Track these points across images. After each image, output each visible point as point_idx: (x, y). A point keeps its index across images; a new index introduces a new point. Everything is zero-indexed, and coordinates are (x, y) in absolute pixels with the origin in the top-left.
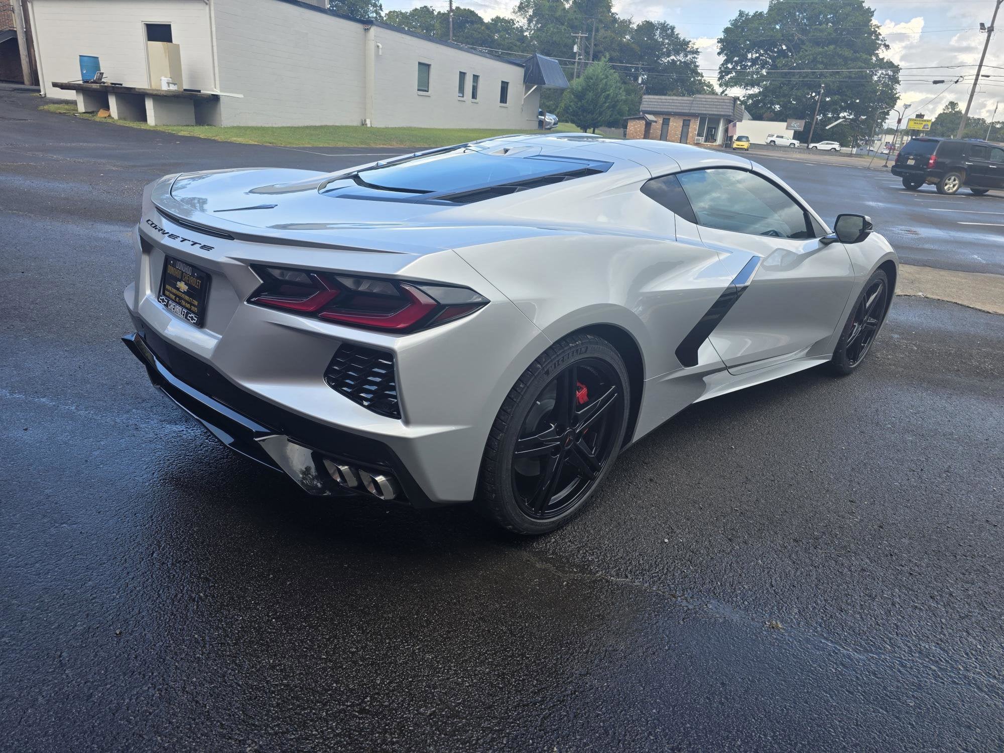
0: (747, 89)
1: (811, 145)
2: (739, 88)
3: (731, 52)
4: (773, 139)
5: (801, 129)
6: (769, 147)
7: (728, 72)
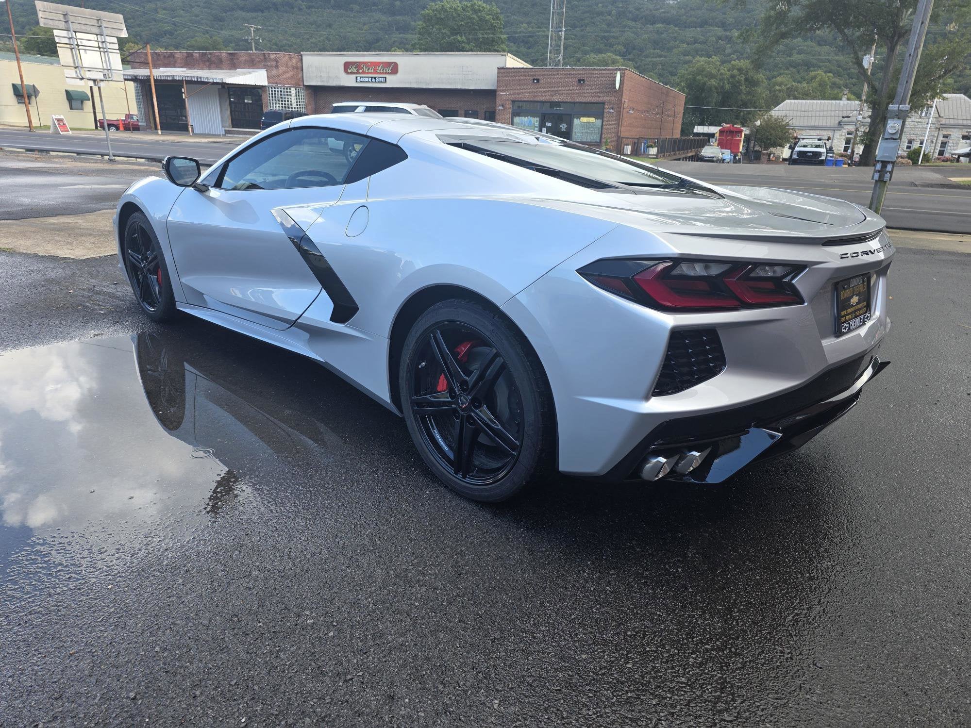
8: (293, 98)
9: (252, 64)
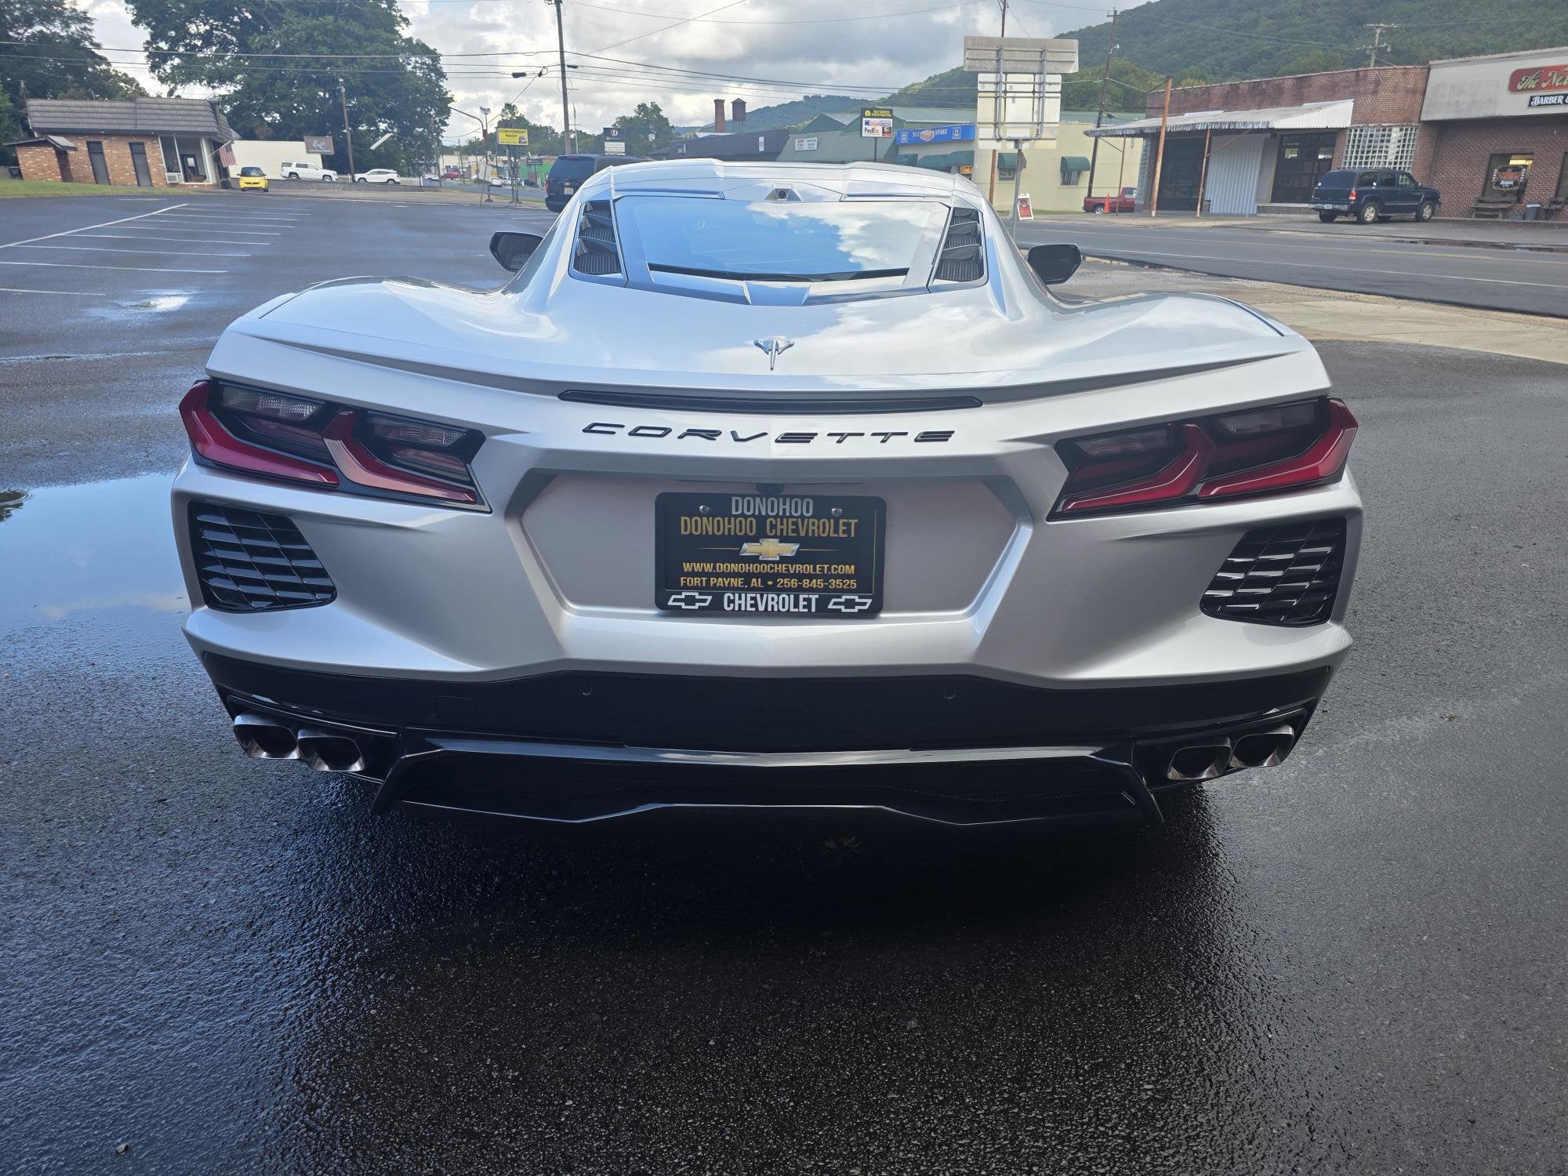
0: (214, 87)
1: (358, 176)
2: (198, 84)
3: (158, 22)
4: (293, 169)
5: (331, 151)
6: (292, 183)
7: (164, 57)
8: (1391, 146)
9: (1332, 93)
